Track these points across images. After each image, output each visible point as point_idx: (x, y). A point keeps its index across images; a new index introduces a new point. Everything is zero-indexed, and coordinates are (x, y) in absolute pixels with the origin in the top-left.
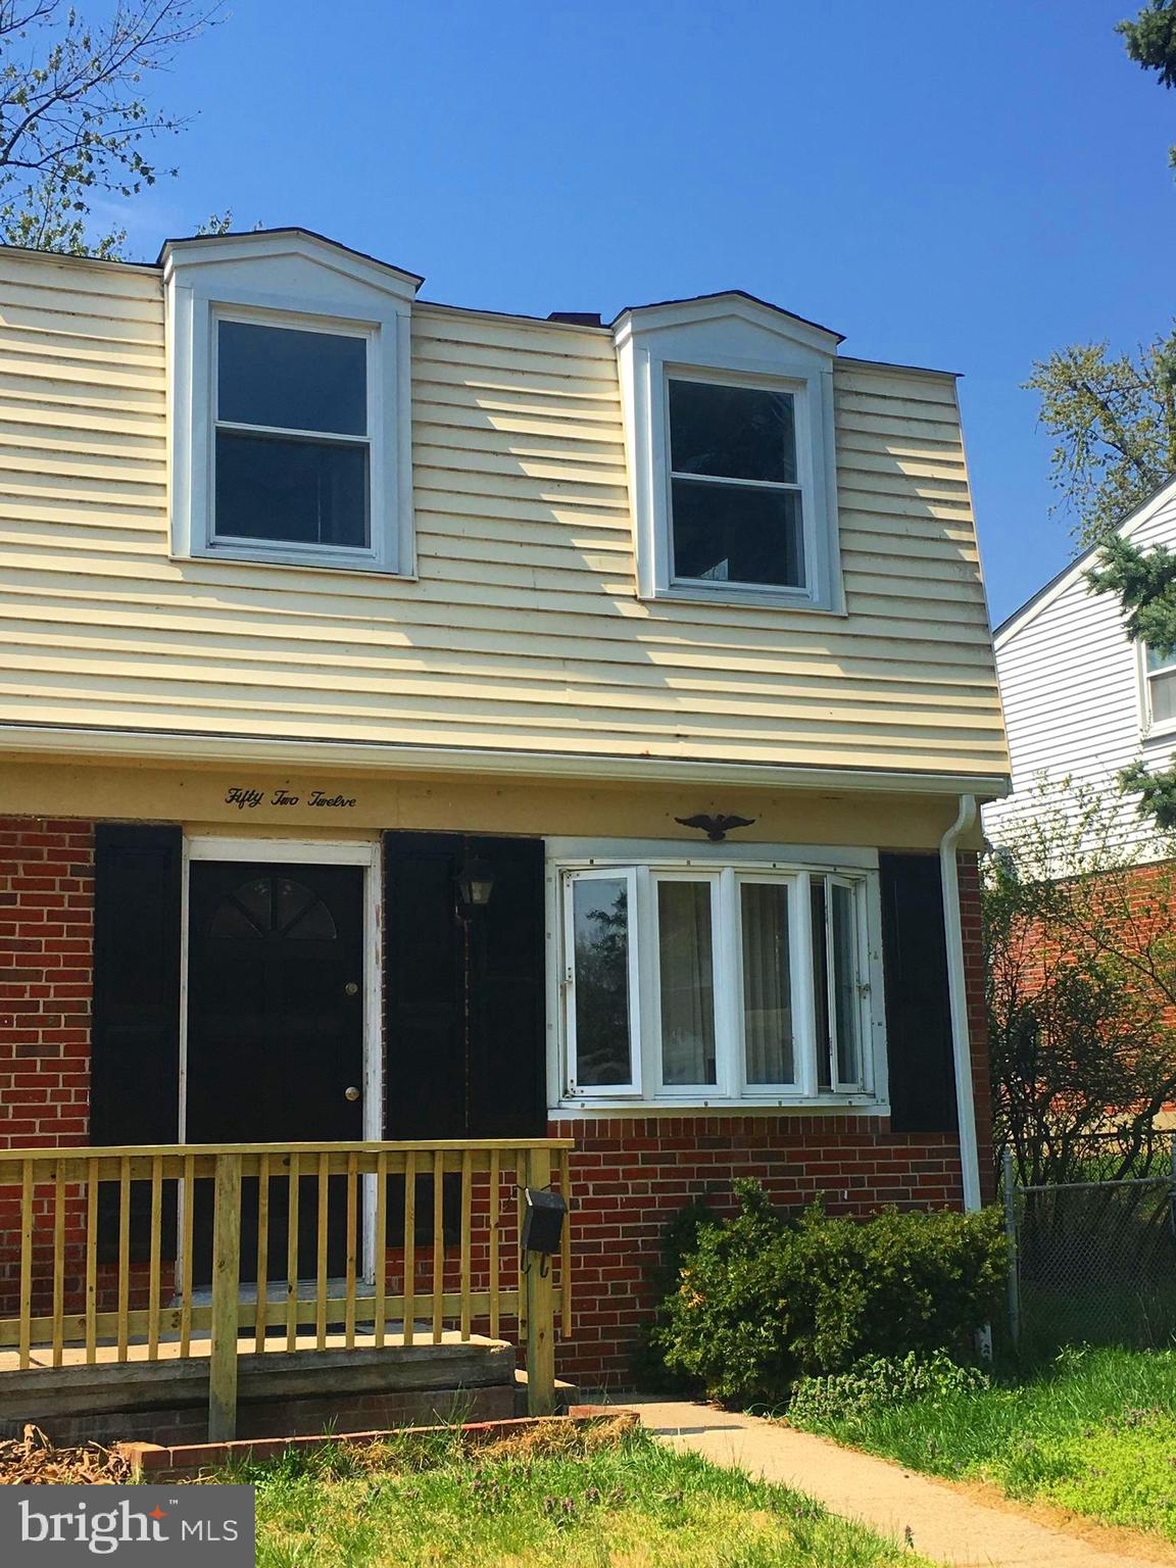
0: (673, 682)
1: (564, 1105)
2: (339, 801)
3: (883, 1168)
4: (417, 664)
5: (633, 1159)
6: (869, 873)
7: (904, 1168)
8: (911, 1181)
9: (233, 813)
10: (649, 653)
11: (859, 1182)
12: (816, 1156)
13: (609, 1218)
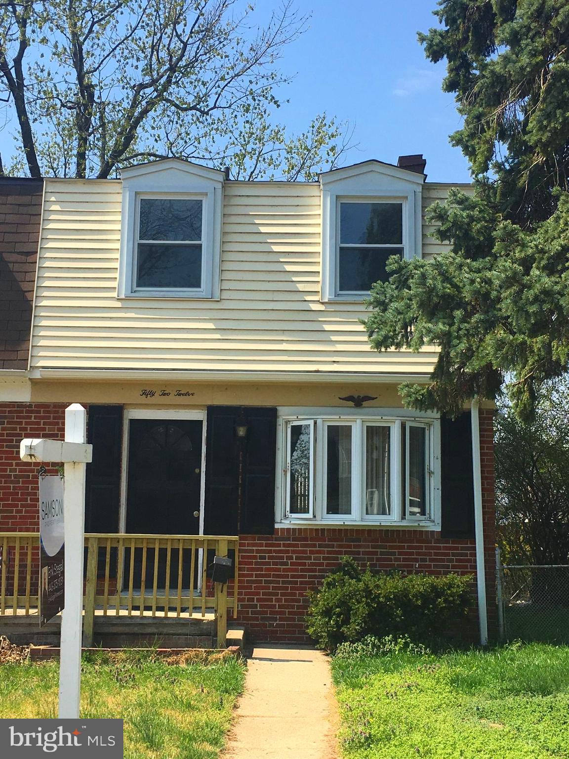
0: (334, 338)
1: (283, 521)
2: (187, 394)
3: (436, 554)
4: (218, 336)
5: (315, 546)
6: (435, 420)
7: (448, 555)
8: (451, 561)
9: (143, 400)
10: (324, 326)
11: (425, 560)
12: (403, 547)
13: (302, 570)
